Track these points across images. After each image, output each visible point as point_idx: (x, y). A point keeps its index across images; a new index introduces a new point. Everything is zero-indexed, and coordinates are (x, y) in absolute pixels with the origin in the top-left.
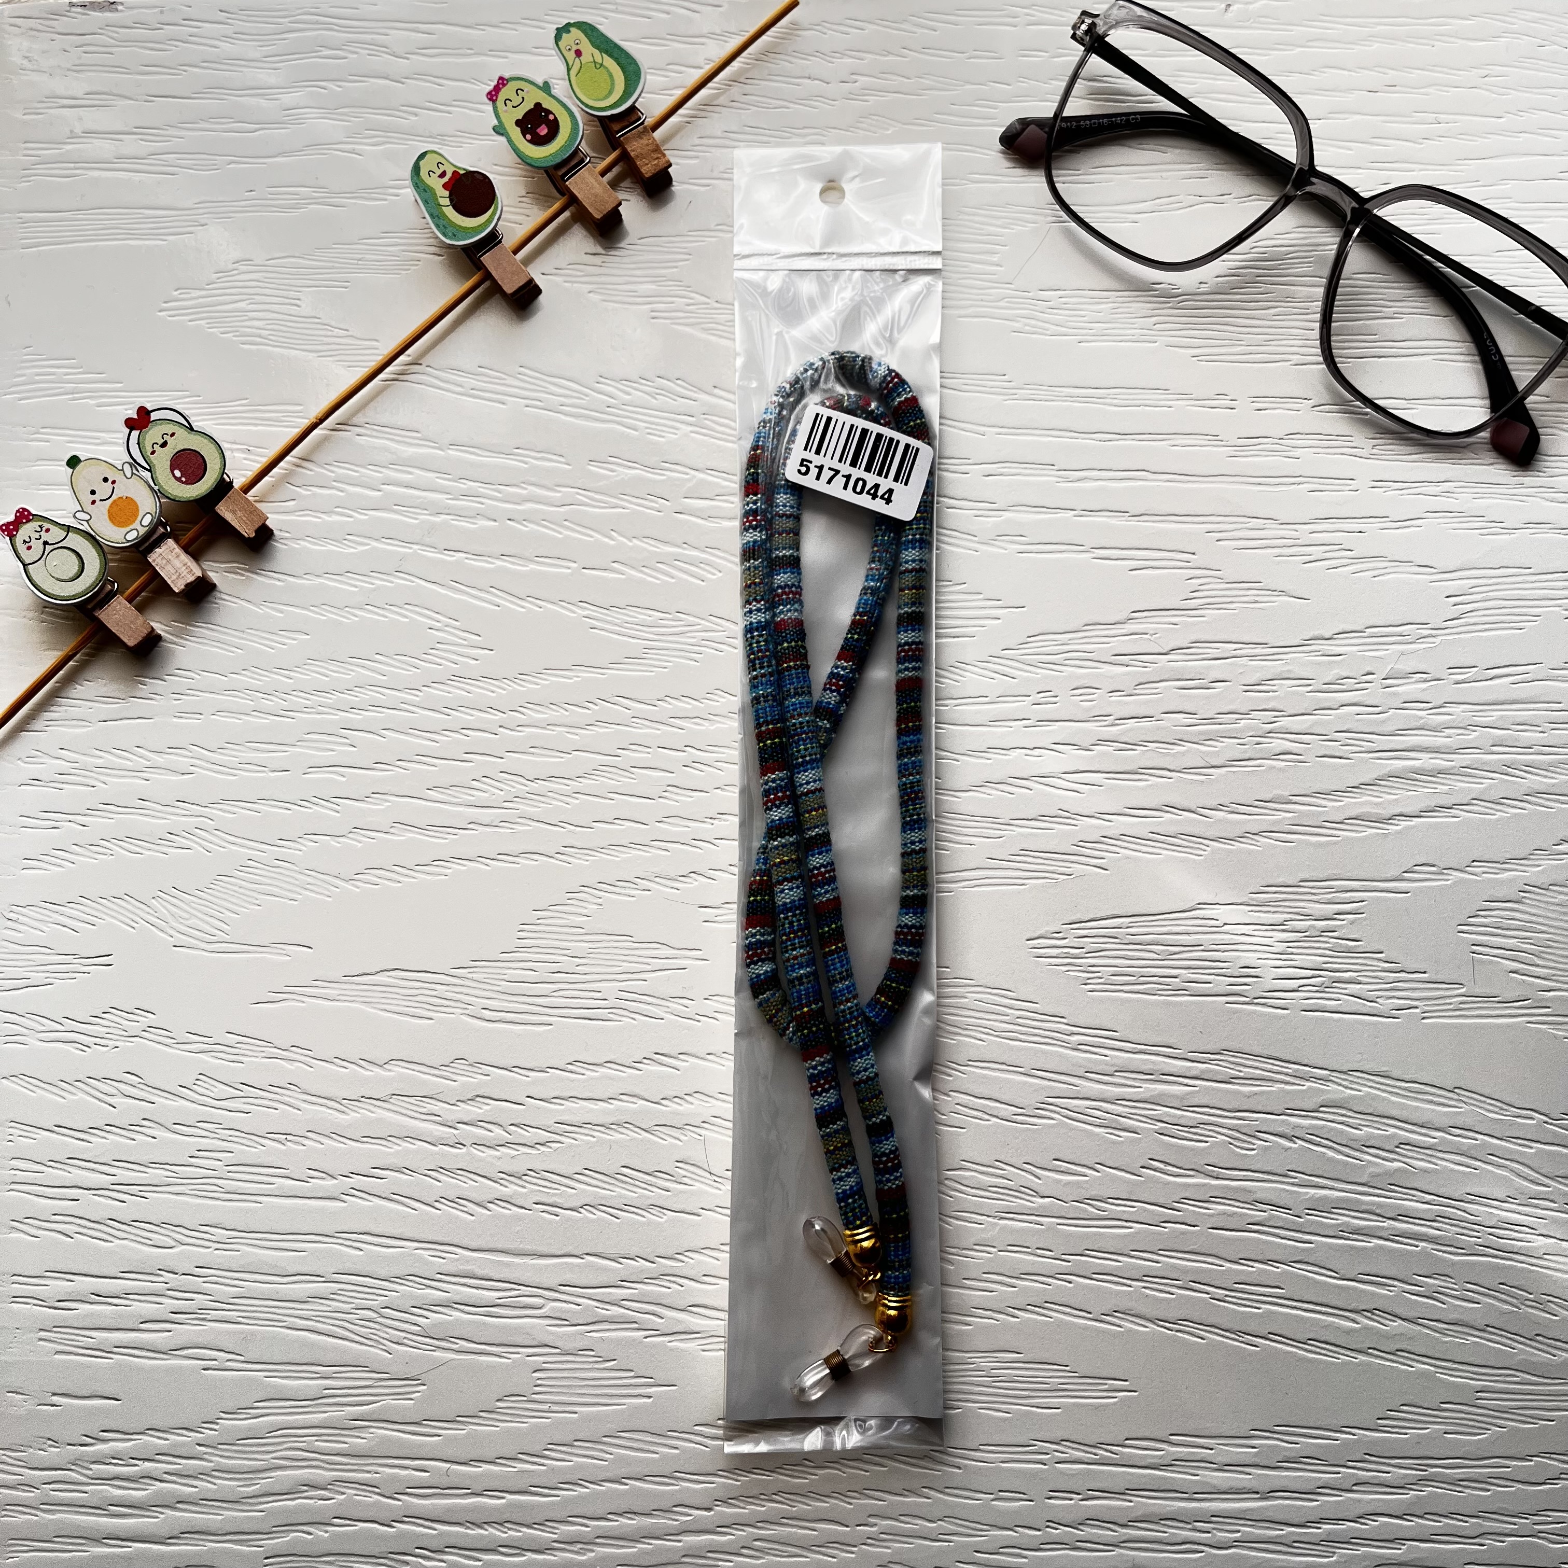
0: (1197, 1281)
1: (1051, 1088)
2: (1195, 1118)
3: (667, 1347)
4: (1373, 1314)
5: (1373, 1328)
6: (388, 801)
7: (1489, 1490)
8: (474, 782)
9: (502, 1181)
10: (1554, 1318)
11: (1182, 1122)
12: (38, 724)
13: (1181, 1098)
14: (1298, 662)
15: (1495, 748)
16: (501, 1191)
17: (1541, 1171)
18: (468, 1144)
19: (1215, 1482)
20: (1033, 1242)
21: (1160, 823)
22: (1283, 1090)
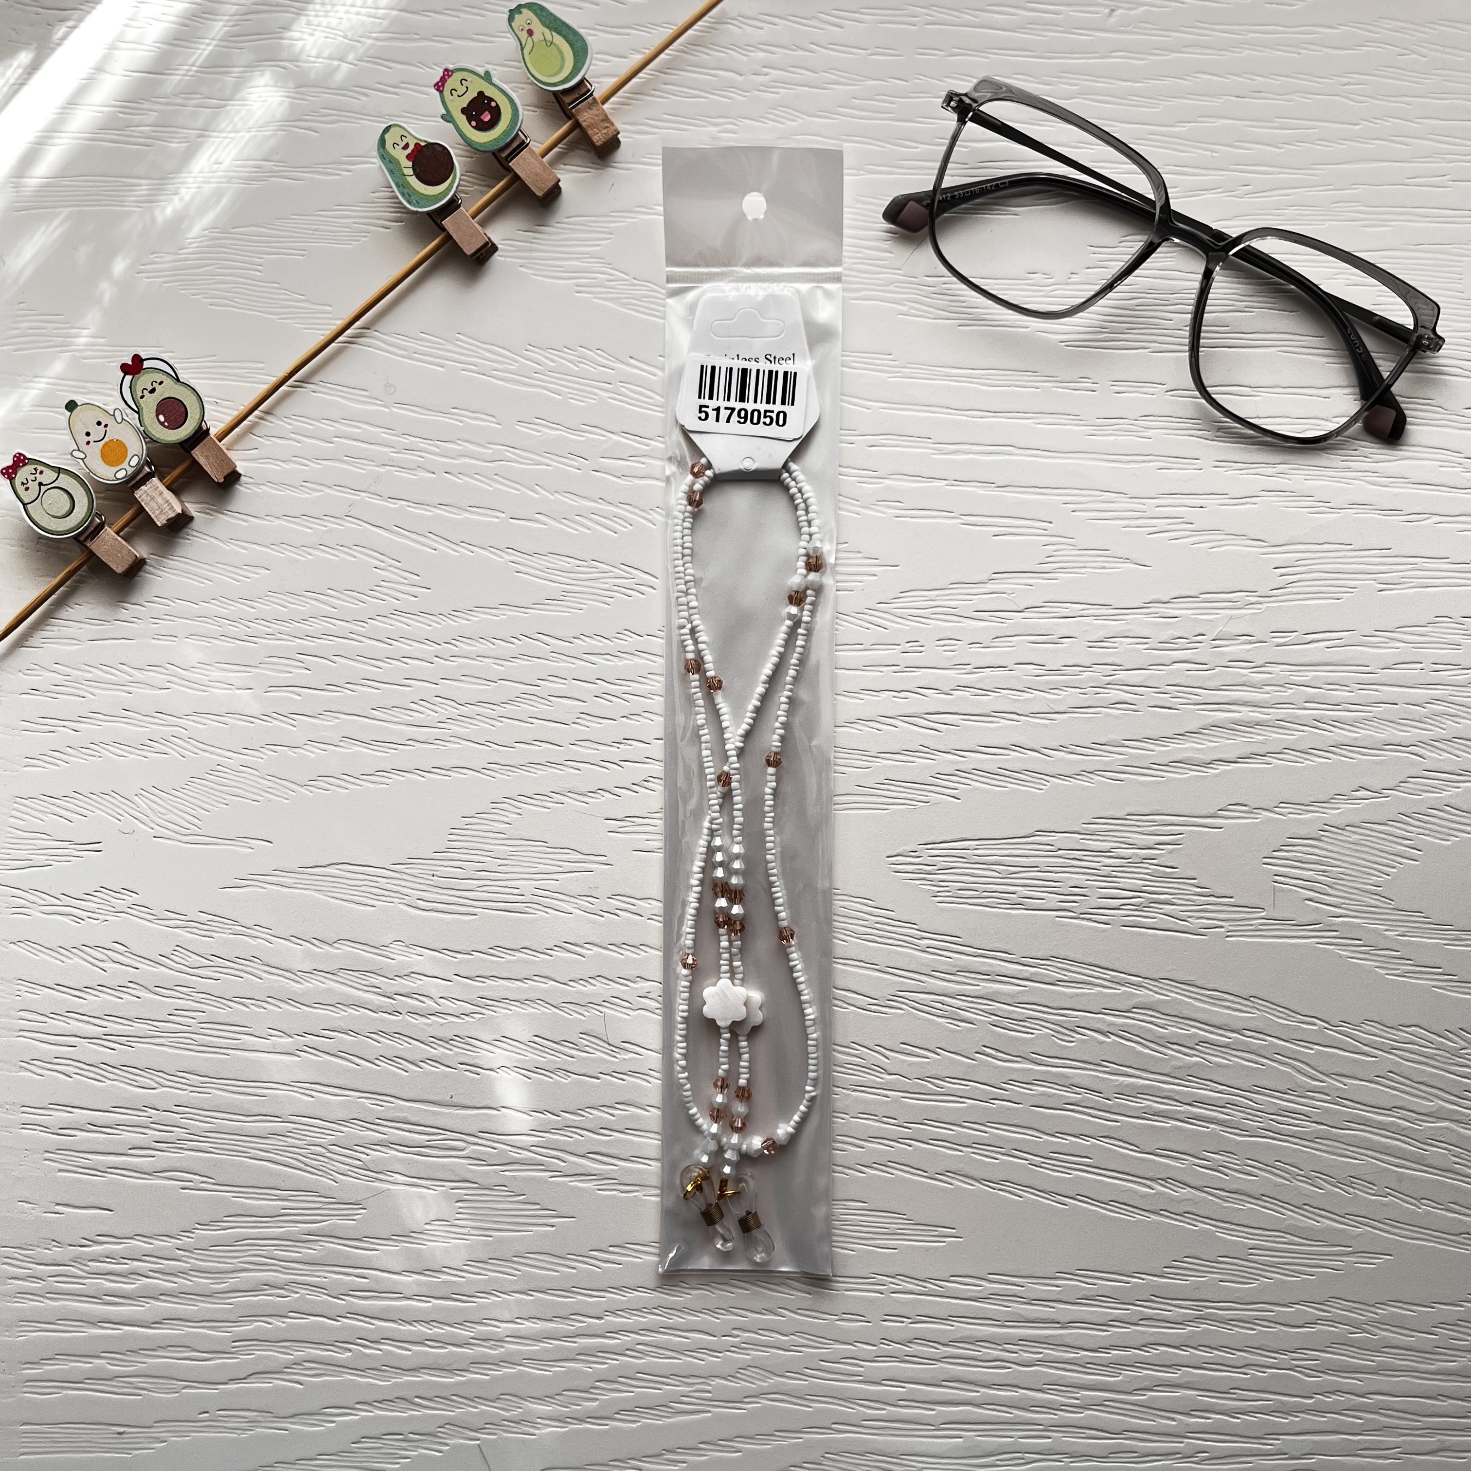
0: (1019, 1149)
1: (902, 982)
2: (1024, 1013)
3: (569, 1186)
4: (1167, 1182)
5: (1166, 1193)
6: (337, 718)
7: (1255, 1330)
8: (412, 705)
9: (432, 1044)
10: (1321, 1191)
11: (1014, 1016)
12: (36, 640)
13: (1013, 995)
14: (1138, 622)
15: (1307, 705)
16: (431, 1052)
17: (1319, 1069)
18: (404, 1013)
19: (1022, 1313)
20: (881, 1111)
21: (1007, 760)
22: (1102, 993)
